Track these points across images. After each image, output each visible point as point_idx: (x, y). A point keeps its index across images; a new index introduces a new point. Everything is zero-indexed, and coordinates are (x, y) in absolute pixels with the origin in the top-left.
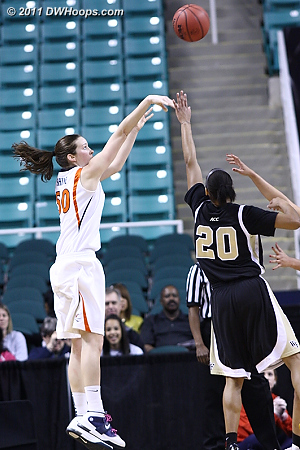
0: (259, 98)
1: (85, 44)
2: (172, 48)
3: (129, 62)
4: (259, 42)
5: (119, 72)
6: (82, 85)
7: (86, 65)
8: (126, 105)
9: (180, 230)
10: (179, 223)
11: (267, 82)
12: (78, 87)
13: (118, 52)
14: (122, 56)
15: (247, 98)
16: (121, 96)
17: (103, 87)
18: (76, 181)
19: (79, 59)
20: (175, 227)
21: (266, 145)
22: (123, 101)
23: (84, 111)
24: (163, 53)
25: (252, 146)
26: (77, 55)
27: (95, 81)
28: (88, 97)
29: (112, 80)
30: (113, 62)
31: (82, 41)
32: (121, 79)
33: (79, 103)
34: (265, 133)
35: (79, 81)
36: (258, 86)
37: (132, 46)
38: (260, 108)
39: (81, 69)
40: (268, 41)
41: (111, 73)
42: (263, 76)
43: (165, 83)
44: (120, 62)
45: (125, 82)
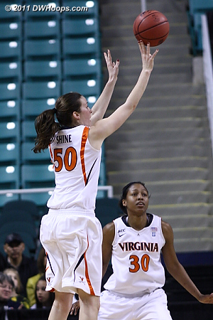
0: (183, 75)
1: (26, 24)
2: (105, 29)
3: (66, 42)
4: (185, 25)
5: (57, 50)
6: (23, 62)
7: (27, 43)
8: (63, 80)
9: (110, 195)
10: (109, 188)
11: (191, 61)
12: (20, 63)
13: (57, 32)
14: (60, 36)
15: (172, 76)
16: (58, 72)
17: (42, 63)
18: (84, 140)
19: (21, 39)
20: (106, 192)
21: (190, 119)
22: (60, 77)
23: (25, 85)
24: (97, 34)
25: (177, 119)
26: (19, 34)
27: (35, 58)
28: (28, 72)
29: (51, 57)
30: (52, 42)
31: (23, 22)
32: (59, 57)
33: (20, 78)
34: (188, 107)
35: (20, 58)
36: (183, 65)
37: (69, 27)
38: (185, 85)
39: (22, 47)
40: (192, 24)
41: (49, 51)
42: (188, 55)
43: (99, 61)
44: (58, 42)
45: (62, 60)
